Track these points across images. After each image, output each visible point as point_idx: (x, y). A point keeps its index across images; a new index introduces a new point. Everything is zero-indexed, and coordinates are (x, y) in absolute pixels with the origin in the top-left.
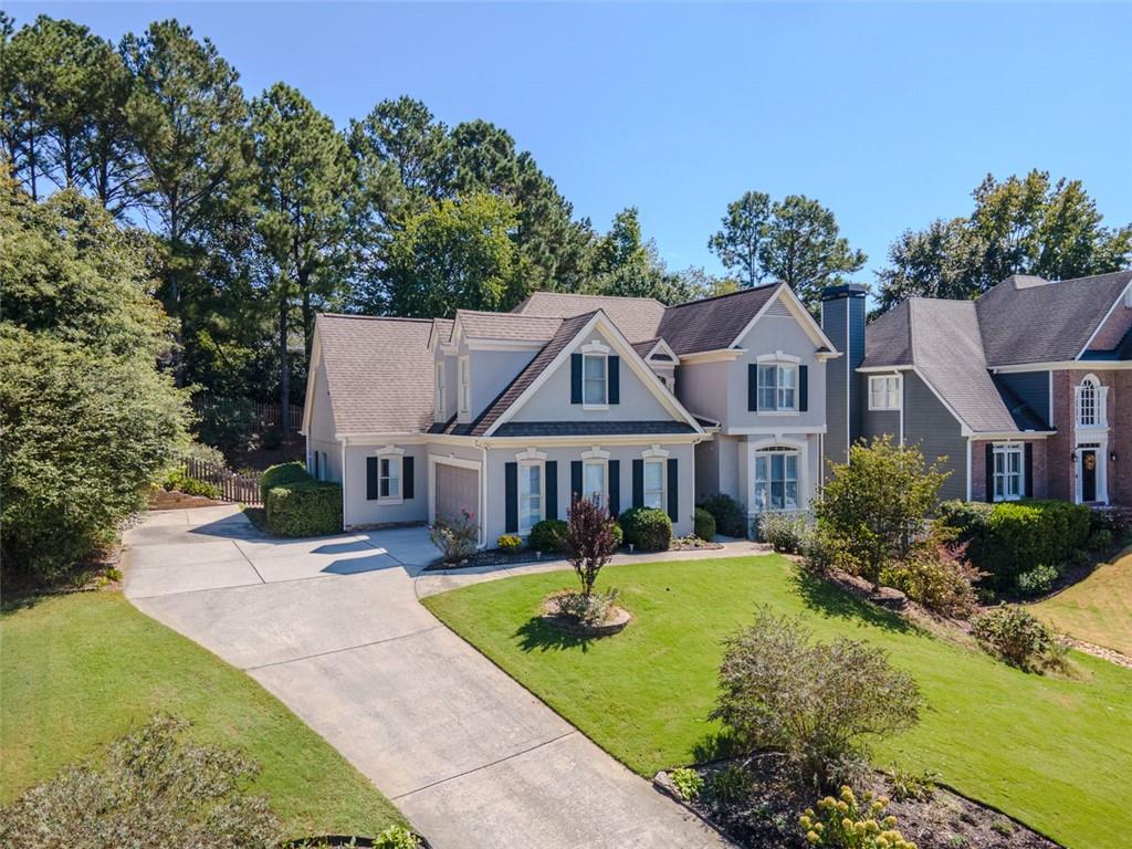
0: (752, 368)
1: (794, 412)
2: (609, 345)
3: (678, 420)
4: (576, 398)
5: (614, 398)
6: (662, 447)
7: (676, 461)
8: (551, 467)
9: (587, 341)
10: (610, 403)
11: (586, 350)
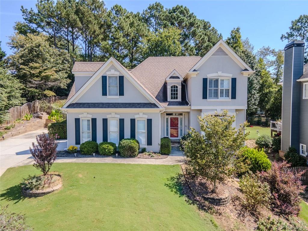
0: (205, 80)
1: (229, 99)
2: (119, 72)
3: (152, 103)
4: (104, 93)
5: (121, 93)
6: (144, 114)
7: (151, 120)
8: (94, 121)
9: (109, 70)
10: (119, 95)
11: (108, 74)
